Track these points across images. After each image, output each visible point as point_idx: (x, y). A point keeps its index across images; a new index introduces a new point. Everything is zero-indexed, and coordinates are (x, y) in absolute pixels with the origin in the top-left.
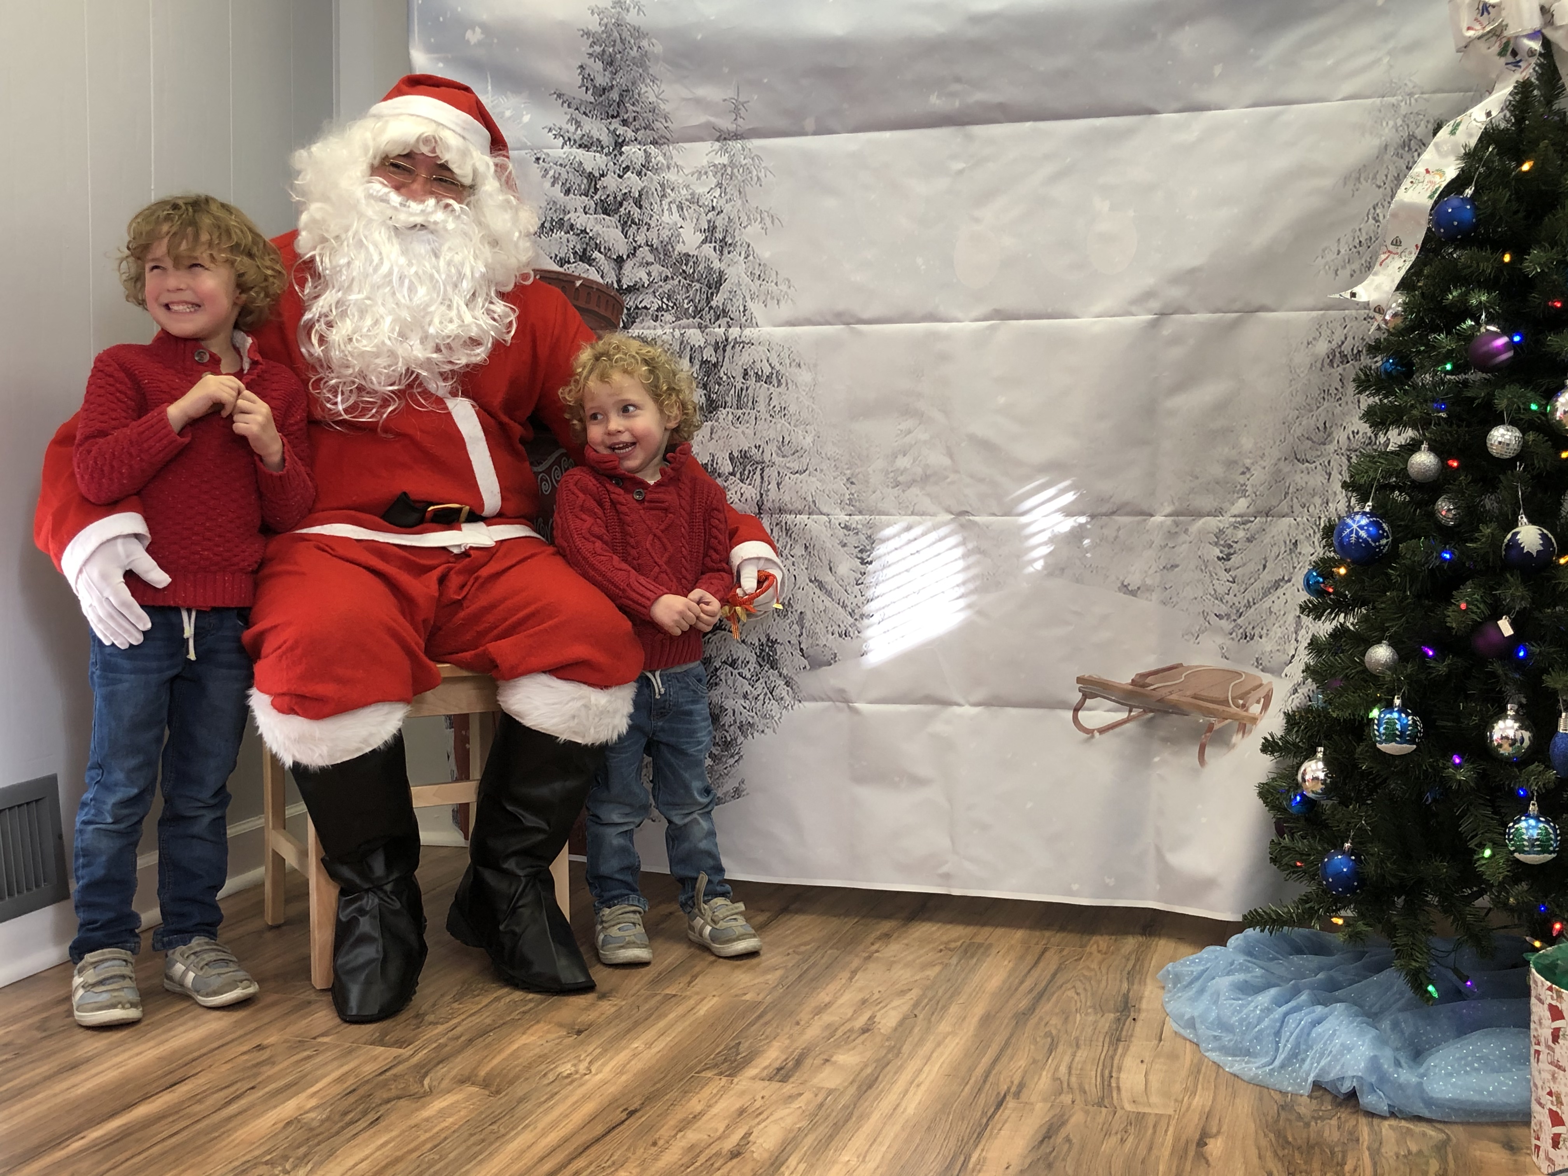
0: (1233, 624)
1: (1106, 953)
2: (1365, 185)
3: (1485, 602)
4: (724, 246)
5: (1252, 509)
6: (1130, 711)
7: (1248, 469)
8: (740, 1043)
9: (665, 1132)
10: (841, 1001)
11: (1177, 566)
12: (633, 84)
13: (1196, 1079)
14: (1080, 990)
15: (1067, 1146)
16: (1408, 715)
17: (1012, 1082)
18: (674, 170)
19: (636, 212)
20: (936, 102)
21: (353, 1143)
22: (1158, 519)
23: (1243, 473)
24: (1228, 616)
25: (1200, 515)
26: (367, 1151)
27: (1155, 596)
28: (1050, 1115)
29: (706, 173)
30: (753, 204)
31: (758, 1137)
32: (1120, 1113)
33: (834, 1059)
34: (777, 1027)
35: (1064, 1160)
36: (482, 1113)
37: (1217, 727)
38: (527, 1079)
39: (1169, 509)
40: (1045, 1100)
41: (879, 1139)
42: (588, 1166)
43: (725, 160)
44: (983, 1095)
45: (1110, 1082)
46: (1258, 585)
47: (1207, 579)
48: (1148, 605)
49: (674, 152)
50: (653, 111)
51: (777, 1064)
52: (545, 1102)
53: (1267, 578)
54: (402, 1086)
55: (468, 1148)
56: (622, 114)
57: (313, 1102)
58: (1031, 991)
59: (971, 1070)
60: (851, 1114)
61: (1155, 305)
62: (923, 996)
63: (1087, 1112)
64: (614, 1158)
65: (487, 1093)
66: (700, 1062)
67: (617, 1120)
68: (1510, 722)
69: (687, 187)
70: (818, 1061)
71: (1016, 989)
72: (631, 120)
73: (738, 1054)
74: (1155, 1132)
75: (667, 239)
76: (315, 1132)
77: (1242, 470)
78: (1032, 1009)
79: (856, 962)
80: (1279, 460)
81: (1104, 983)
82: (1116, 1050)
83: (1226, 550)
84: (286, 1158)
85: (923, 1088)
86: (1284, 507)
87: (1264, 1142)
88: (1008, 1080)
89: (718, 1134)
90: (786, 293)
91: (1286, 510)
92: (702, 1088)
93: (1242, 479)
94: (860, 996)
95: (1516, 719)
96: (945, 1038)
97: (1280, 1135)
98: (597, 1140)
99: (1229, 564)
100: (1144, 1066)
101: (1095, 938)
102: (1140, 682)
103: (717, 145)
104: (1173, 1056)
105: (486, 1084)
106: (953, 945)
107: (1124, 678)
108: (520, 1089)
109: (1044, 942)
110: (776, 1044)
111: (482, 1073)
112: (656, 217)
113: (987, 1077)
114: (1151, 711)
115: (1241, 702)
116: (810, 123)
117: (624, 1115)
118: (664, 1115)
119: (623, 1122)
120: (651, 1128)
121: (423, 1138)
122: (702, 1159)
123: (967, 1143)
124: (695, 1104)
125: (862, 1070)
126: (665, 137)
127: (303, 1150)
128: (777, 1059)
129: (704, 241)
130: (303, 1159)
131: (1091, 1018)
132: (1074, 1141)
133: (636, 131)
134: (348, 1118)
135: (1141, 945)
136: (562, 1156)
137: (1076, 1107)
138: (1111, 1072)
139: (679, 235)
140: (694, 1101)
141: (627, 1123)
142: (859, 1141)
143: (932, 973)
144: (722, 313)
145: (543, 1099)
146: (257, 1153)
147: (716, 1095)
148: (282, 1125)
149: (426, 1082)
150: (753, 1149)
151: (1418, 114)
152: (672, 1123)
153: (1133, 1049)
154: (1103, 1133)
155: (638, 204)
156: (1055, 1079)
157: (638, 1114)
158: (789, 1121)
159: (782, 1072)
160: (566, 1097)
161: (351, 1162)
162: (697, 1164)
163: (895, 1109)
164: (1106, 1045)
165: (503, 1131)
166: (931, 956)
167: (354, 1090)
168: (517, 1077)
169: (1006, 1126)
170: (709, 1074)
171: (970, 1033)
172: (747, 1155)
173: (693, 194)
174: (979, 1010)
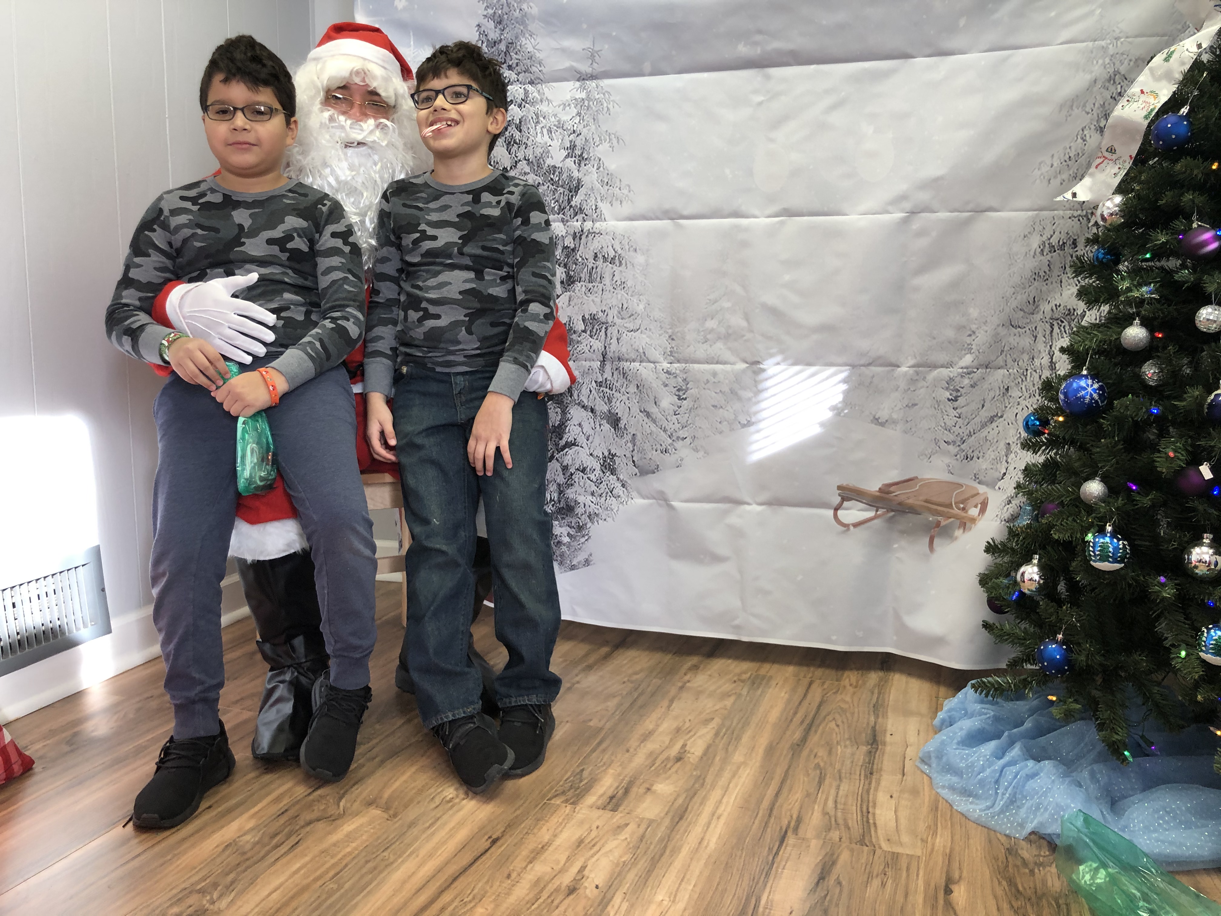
0: (958, 448)
1: (856, 687)
2: (1076, 111)
3: (1186, 450)
4: (581, 160)
5: (976, 363)
6: (877, 511)
7: (974, 332)
8: (583, 770)
9: (518, 863)
10: (661, 729)
11: (916, 405)
12: (516, 38)
13: (936, 818)
14: (839, 723)
15: (837, 891)
16: (1119, 540)
17: (791, 817)
18: (545, 103)
19: (517, 135)
20: (743, 50)
21: (273, 869)
22: (904, 369)
23: (970, 335)
24: (954, 442)
25: (935, 367)
26: (282, 879)
27: (899, 427)
28: (823, 853)
29: (569, 105)
30: (604, 128)
31: (591, 871)
32: (878, 852)
33: (654, 788)
34: (612, 754)
35: (837, 905)
36: (378, 838)
37: (943, 523)
38: (419, 802)
39: (912, 362)
40: (818, 837)
41: (688, 876)
42: (453, 901)
43: (583, 95)
44: (769, 830)
45: (868, 818)
46: (978, 420)
47: (939, 415)
48: (893, 433)
49: (546, 90)
50: (530, 58)
51: (610, 793)
52: (429, 827)
53: (985, 414)
54: (322, 807)
55: (362, 877)
56: (508, 61)
57: (251, 824)
58: (802, 722)
59: (759, 802)
60: (665, 847)
61: (908, 205)
62: (722, 725)
63: (852, 851)
64: (475, 891)
65: (386, 816)
66: (552, 788)
67: (482, 850)
68: (1205, 549)
69: (555, 116)
70: (642, 790)
71: (791, 720)
72: (514, 65)
73: (581, 781)
74: (908, 876)
75: (539, 155)
76: (246, 857)
77: (969, 333)
78: (804, 739)
79: (673, 691)
80: (998, 326)
81: (856, 715)
82: (870, 784)
83: (955, 394)
84: (215, 885)
85: (722, 821)
86: (1000, 361)
87: (999, 892)
88: (788, 813)
89: (560, 866)
90: (627, 196)
91: (1002, 363)
92: (552, 815)
93: (968, 340)
94: (675, 725)
95: (1210, 546)
96: (739, 768)
97: (1011, 882)
98: (465, 870)
99: (956, 404)
100: (893, 802)
101: (847, 673)
102: (886, 490)
103: (578, 84)
104: (915, 792)
105: (386, 809)
106: (744, 677)
107: (873, 486)
108: (411, 814)
109: (810, 675)
110: (611, 771)
111: (386, 795)
112: (531, 138)
113: (771, 810)
114: (893, 511)
115: (962, 506)
116: (647, 67)
117: (488, 844)
118: (519, 844)
119: (486, 851)
120: (507, 858)
121: (327, 866)
122: (545, 895)
123: (757, 883)
124: (544, 834)
125: (675, 800)
126: (539, 78)
127: (232, 876)
128: (611, 786)
129: (567, 157)
130: (229, 887)
131: (849, 751)
132: (844, 883)
133: (518, 74)
134: (275, 841)
135: (881, 679)
136: (434, 888)
137: (844, 845)
138: (868, 809)
139: (548, 152)
140: (545, 829)
141: (490, 852)
142: (670, 879)
143: (729, 702)
144: (580, 211)
145: (428, 825)
146: (196, 878)
147: (561, 823)
148: (220, 849)
149: (342, 804)
150: (586, 884)
151: (1122, 54)
152: (525, 853)
153: (883, 783)
154: (866, 876)
155: (519, 128)
156: (825, 814)
157: (499, 843)
158: (616, 854)
159: (614, 801)
160: (445, 824)
161: (265, 893)
162: (541, 900)
163: (700, 843)
164: (862, 778)
165: (392, 858)
166: (727, 687)
167: (286, 810)
168: (411, 801)
169: (789, 863)
170: (558, 801)
171: (758, 764)
172: (581, 891)
173: (559, 121)
174: (763, 742)
